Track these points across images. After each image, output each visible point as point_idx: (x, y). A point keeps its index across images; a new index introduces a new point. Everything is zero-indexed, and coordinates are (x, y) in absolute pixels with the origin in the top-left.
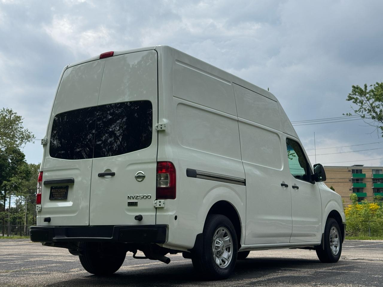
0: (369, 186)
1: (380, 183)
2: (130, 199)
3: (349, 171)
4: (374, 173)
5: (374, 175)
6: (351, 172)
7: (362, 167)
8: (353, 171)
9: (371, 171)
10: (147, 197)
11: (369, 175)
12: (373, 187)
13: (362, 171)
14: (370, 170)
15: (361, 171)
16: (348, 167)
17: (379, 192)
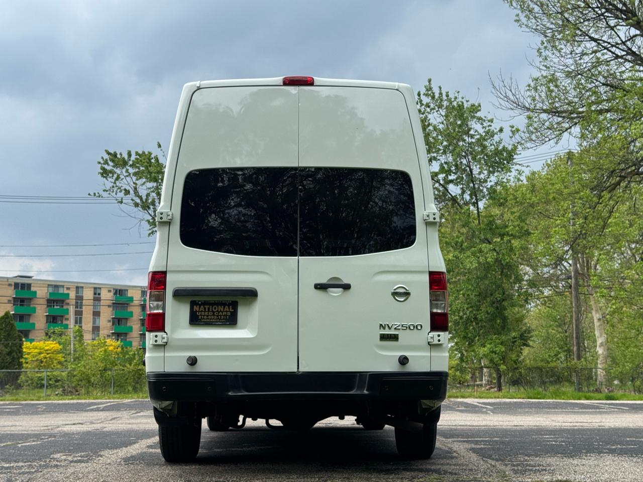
0: (40, 311)
1: (58, 307)
2: (384, 328)
3: (10, 285)
4: (51, 290)
5: (50, 293)
6: (13, 287)
7: (30, 279)
8: (16, 285)
9: (46, 287)
10: (416, 327)
11: (42, 293)
12: (47, 314)
13: (32, 285)
14: (45, 285)
15: (29, 286)
16: (8, 278)
17: (56, 323)
